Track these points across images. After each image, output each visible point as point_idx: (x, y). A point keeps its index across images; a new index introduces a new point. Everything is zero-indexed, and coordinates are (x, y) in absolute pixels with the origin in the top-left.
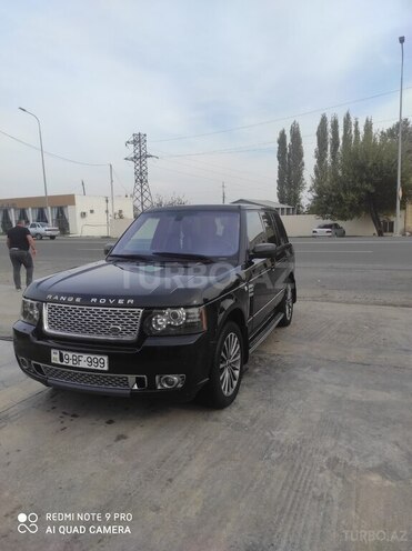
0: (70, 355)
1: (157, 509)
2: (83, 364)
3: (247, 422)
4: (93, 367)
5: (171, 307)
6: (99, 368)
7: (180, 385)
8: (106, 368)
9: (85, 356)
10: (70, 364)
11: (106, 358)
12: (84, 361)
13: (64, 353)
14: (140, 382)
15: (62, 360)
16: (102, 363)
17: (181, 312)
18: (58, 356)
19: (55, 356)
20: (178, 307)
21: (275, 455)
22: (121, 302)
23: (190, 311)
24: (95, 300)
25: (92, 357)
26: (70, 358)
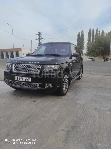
0: (20, 77)
1: (45, 117)
2: (24, 80)
3: (70, 99)
4: (27, 81)
5: (50, 65)
6: (28, 81)
7: (51, 87)
8: (30, 81)
9: (24, 78)
10: (20, 80)
11: (30, 78)
12: (24, 79)
13: (18, 77)
14: (40, 85)
15: (18, 79)
16: (29, 80)
17: (53, 66)
18: (17, 78)
19: (16, 78)
20: (52, 65)
21: (78, 106)
22: (35, 63)
23: (56, 66)
24: (28, 62)
25: (27, 78)
26: (20, 79)
